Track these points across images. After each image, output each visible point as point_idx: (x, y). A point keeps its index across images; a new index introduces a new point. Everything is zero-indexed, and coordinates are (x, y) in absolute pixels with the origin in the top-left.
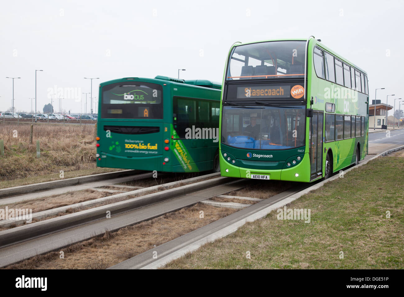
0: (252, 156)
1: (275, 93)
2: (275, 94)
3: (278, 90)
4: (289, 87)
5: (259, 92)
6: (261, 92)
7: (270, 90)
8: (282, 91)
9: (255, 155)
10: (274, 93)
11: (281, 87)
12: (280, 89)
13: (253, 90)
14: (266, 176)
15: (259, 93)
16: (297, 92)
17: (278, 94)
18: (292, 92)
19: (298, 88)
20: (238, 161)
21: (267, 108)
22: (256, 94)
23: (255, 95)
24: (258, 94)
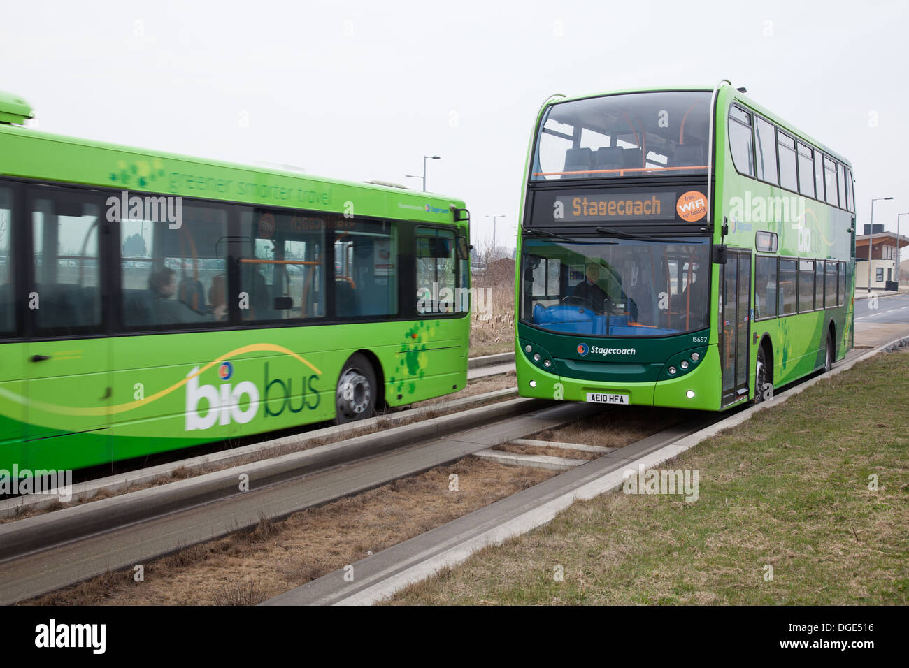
0: (590, 351)
1: (641, 210)
2: (641, 212)
3: (648, 202)
4: (674, 195)
5: (605, 207)
6: (609, 208)
7: (629, 203)
8: (656, 205)
9: (597, 348)
10: (639, 210)
11: (654, 197)
12: (651, 201)
13: (592, 204)
14: (622, 398)
15: (605, 209)
16: (691, 206)
17: (648, 212)
18: (680, 207)
19: (693, 197)
20: (557, 361)
21: (621, 242)
22: (599, 211)
23: (596, 213)
24: (602, 212)
